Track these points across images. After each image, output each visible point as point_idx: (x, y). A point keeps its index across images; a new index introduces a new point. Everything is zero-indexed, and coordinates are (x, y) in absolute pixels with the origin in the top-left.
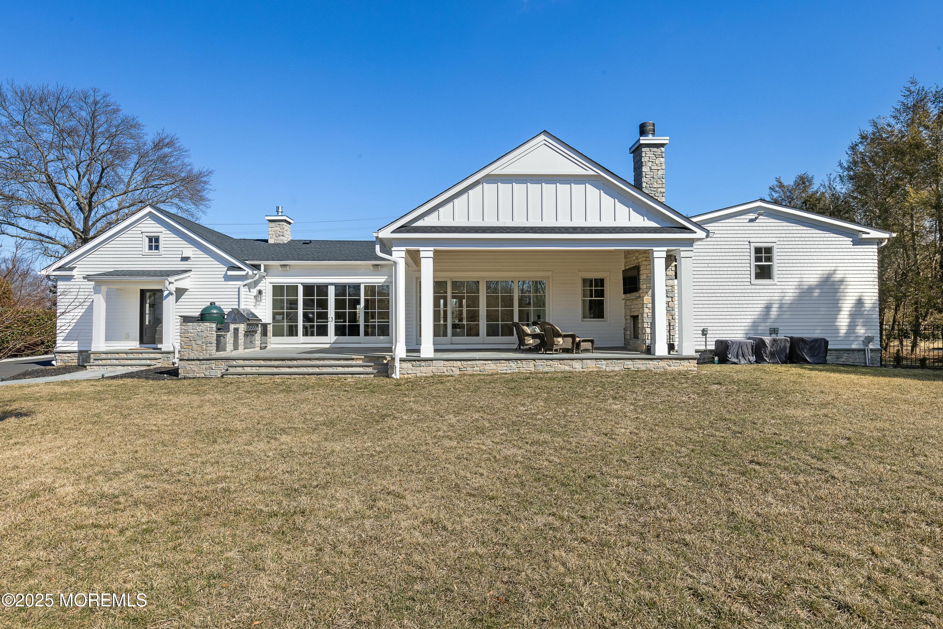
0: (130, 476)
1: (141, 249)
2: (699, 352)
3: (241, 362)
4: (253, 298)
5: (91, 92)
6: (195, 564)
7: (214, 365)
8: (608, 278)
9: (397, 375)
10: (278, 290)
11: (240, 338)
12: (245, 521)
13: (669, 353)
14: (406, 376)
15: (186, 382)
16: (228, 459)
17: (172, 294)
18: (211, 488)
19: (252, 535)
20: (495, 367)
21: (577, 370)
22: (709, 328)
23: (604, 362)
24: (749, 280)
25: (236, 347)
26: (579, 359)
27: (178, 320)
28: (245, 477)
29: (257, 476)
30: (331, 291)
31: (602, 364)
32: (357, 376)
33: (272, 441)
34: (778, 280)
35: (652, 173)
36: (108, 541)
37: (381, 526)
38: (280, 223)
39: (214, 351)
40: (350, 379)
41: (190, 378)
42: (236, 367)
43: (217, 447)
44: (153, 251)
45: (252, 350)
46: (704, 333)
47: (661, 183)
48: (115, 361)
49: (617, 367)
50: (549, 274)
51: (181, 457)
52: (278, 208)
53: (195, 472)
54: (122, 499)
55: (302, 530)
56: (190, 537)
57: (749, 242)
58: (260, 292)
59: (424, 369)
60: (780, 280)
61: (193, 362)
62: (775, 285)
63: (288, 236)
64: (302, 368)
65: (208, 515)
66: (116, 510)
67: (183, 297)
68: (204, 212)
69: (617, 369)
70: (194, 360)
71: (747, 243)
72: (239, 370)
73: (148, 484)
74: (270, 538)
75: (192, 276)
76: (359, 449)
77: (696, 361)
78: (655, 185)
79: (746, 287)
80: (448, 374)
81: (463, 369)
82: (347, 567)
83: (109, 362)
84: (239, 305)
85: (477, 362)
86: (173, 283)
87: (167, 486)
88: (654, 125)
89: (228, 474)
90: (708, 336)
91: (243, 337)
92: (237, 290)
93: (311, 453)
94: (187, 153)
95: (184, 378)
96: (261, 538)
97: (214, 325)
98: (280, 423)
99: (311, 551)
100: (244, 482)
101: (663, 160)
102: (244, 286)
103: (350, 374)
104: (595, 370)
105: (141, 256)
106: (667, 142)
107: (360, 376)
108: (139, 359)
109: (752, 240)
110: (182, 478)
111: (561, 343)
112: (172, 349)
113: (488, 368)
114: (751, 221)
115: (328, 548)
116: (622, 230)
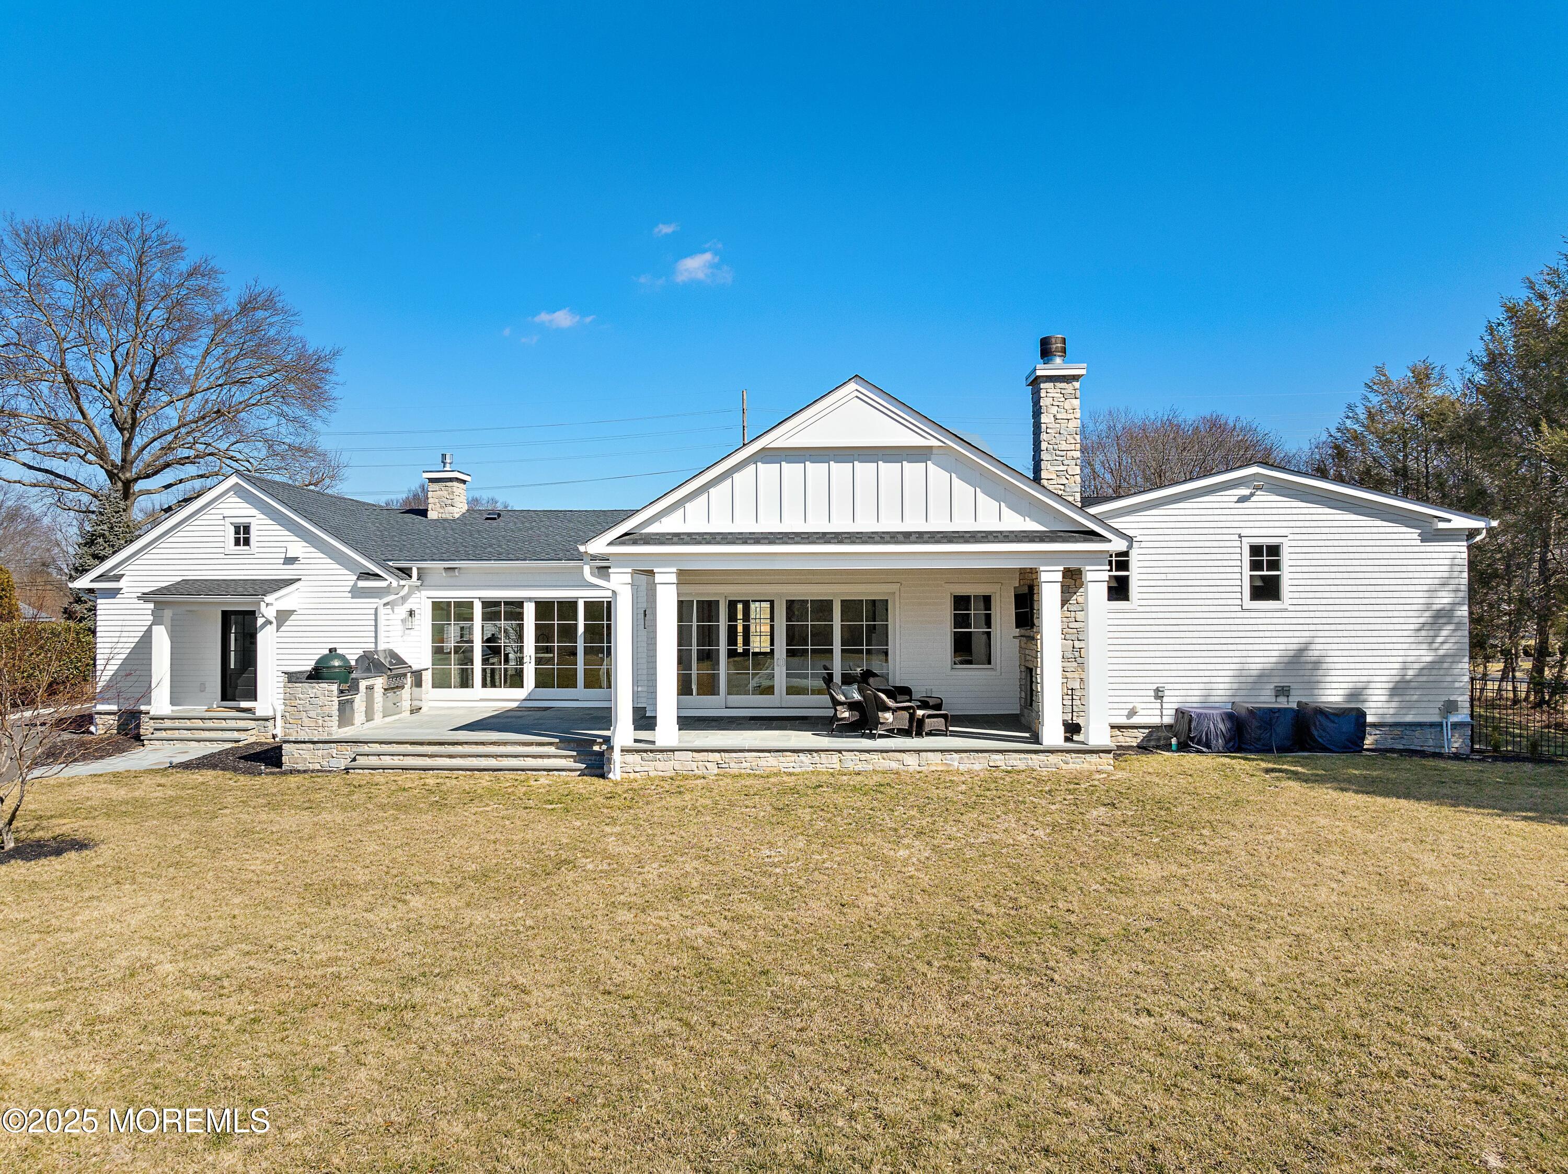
0: (231, 953)
1: (222, 545)
2: (1149, 727)
3: (376, 748)
4: (400, 623)
5: (137, 220)
6: (302, 1056)
7: (335, 751)
8: (998, 595)
9: (616, 774)
10: (440, 609)
11: (376, 701)
12: (353, 1014)
13: (1067, 739)
14: (632, 776)
15: (293, 780)
16: (342, 932)
17: (271, 623)
18: (320, 972)
19: (359, 1029)
20: (775, 763)
21: (911, 769)
22: (1167, 686)
23: (955, 755)
24: (1239, 602)
25: (369, 717)
26: (914, 751)
27: (281, 679)
28: (359, 959)
29: (373, 959)
30: (529, 611)
31: (952, 760)
32: (556, 773)
33: (399, 905)
34: (1290, 602)
35: (1058, 426)
36: (218, 1030)
37: (491, 1026)
38: (448, 484)
39: (335, 728)
40: (544, 780)
41: (299, 771)
42: (368, 755)
43: (331, 913)
44: (242, 547)
45: (396, 717)
46: (1159, 694)
47: (1074, 441)
48: (185, 732)
49: (978, 764)
50: (895, 587)
51: (288, 927)
52: (444, 456)
53: (303, 950)
54: (226, 984)
55: (409, 1027)
56: (297, 1029)
57: (1240, 536)
58: (411, 613)
59: (660, 765)
60: (1295, 601)
61: (303, 745)
62: (1286, 610)
63: (461, 505)
64: (470, 759)
65: (316, 1005)
66: (221, 996)
67: (287, 623)
68: (324, 421)
69: (977, 767)
70: (304, 742)
71: (1236, 537)
72: (373, 761)
73: (251, 963)
74: (375, 1034)
75: (302, 589)
76: (504, 922)
77: (1111, 755)
78: (1064, 446)
79: (1233, 615)
80: (700, 773)
81: (723, 766)
82: (443, 1066)
83: (176, 734)
84: (376, 643)
85: (747, 754)
86: (272, 604)
87: (273, 968)
88: (1064, 341)
89: (341, 954)
90: (1165, 699)
91: (381, 699)
92: (373, 611)
93: (444, 927)
94: (296, 318)
95: (291, 772)
96: (367, 1034)
97: (334, 687)
98: (416, 874)
99: (413, 1049)
100: (357, 966)
101: (1076, 403)
102: (385, 605)
103: (544, 770)
104: (940, 768)
105: (222, 556)
106: (1083, 372)
107: (561, 773)
108: (222, 730)
109: (1244, 532)
110: (288, 956)
111: (891, 720)
112: (270, 713)
113: (765, 764)
114: (1243, 499)
115: (430, 1047)
116: (987, 537)
